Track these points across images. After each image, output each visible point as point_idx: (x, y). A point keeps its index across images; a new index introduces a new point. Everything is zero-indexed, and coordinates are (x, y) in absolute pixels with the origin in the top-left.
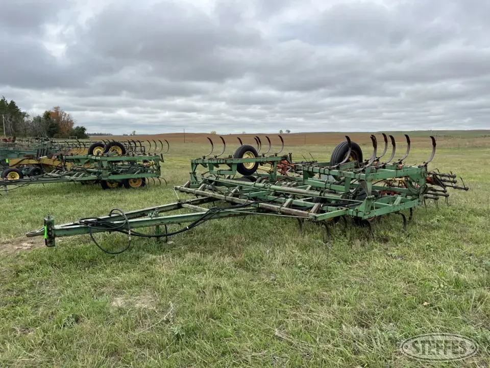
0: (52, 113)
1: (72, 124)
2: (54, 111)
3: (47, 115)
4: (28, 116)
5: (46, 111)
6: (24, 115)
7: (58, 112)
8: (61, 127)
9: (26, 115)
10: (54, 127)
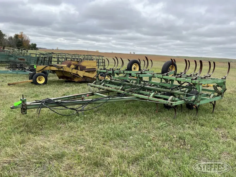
0: (19, 35)
1: (29, 42)
2: (20, 35)
3: (17, 36)
4: (6, 36)
5: (16, 34)
6: (4, 35)
7: (22, 35)
8: (24, 43)
9: (5, 35)
10: (20, 43)
